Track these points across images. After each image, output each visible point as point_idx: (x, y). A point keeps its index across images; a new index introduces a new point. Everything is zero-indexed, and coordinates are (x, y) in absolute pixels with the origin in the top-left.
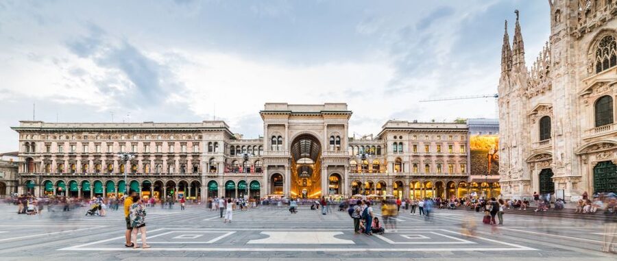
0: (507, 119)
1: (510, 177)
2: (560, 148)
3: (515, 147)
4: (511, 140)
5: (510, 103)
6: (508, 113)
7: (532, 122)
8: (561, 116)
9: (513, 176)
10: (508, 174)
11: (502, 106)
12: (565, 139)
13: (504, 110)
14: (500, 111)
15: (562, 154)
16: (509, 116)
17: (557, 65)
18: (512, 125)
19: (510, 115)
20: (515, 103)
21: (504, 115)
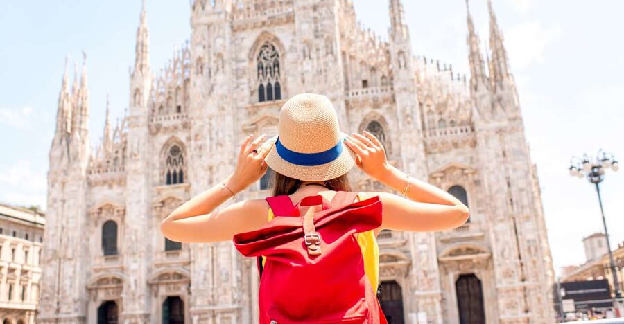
0: (60, 209)
1: (58, 311)
2: (134, 271)
3: (70, 259)
4: (66, 247)
5: (66, 185)
6: (64, 201)
7: (92, 224)
8: (135, 227)
9: (64, 309)
10: (55, 305)
11: (53, 186)
12: (138, 259)
13: (56, 193)
14: (49, 194)
15: (135, 281)
16: (63, 207)
17: (134, 158)
18: (67, 222)
19: (66, 205)
20: (74, 188)
21: (55, 201)
